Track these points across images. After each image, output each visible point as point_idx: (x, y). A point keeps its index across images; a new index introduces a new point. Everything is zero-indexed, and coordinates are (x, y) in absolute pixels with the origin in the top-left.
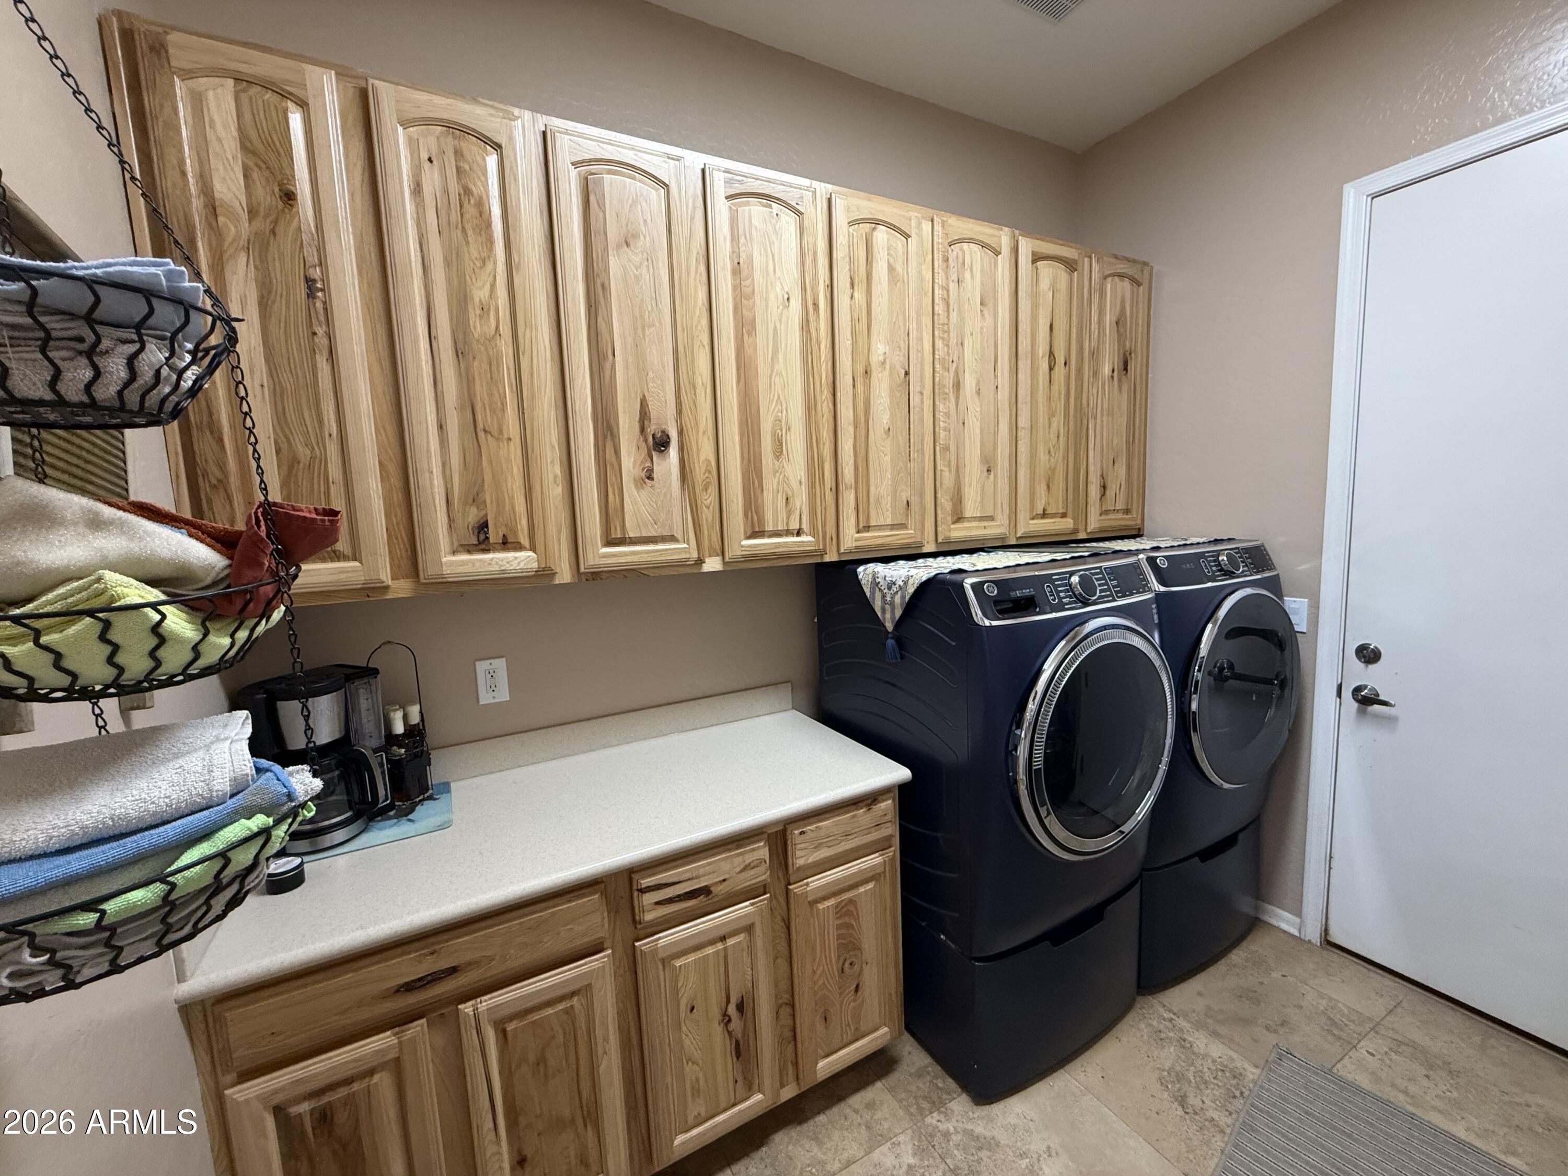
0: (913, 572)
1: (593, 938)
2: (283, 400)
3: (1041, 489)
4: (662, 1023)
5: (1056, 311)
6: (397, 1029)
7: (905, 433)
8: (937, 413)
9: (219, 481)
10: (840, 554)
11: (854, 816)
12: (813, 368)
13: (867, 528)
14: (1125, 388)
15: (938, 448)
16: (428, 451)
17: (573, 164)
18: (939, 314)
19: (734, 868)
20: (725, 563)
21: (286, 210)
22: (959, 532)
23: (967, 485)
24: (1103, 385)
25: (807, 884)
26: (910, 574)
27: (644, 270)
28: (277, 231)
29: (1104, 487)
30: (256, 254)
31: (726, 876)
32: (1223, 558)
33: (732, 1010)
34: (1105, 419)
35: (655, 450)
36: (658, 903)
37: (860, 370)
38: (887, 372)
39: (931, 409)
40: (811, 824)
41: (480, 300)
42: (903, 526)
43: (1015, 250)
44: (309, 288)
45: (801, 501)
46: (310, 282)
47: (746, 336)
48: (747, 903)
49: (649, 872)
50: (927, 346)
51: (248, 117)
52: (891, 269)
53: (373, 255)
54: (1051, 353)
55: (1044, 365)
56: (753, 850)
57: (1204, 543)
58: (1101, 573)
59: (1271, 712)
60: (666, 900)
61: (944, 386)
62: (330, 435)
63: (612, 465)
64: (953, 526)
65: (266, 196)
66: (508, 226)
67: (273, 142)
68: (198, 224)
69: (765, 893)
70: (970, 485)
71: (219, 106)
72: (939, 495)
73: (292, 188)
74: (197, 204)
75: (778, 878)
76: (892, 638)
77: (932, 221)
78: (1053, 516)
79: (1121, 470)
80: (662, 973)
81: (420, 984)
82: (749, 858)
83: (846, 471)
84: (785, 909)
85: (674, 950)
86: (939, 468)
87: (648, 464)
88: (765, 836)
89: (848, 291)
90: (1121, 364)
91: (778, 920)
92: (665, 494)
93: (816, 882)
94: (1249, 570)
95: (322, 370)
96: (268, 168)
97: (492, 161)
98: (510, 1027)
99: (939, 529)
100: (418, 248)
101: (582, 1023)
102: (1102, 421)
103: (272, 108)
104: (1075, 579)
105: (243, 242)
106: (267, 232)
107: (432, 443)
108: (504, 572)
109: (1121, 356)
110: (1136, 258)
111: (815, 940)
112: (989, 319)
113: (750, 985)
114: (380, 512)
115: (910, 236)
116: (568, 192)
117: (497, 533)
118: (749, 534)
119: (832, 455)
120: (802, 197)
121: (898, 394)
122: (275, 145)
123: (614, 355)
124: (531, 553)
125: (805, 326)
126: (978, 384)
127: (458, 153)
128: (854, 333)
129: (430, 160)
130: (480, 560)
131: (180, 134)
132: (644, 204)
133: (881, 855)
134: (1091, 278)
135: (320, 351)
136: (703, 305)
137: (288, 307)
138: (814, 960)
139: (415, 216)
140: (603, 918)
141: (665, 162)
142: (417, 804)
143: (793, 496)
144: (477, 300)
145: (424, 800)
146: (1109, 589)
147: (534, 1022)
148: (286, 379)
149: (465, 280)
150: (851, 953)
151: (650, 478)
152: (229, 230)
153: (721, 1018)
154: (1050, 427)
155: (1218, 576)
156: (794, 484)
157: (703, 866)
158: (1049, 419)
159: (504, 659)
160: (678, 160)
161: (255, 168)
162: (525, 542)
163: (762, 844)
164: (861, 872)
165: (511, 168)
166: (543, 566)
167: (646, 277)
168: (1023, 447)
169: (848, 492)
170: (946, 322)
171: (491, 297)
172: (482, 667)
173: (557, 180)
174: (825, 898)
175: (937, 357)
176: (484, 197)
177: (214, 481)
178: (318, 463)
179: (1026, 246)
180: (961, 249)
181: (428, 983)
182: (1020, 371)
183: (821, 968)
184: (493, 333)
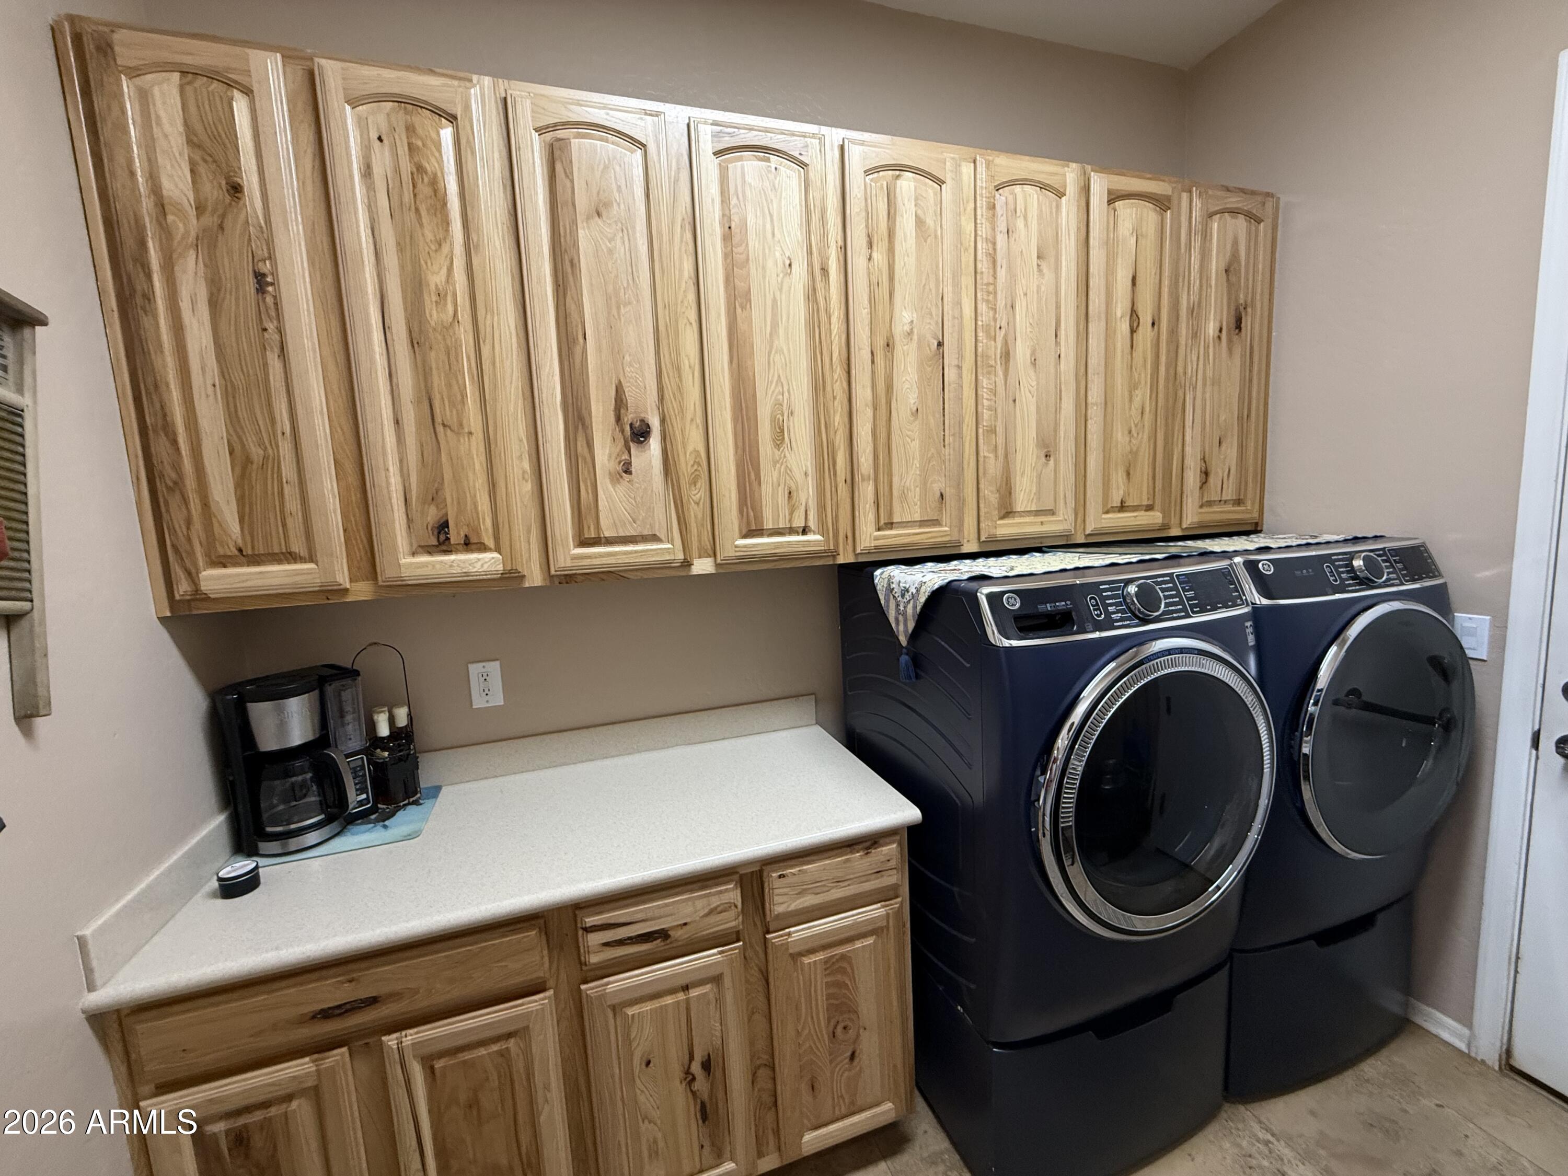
0: (930, 576)
1: (529, 977)
2: (234, 397)
3: (1118, 477)
4: (613, 1076)
5: (1141, 260)
6: (316, 1056)
7: (939, 416)
8: (979, 390)
9: (175, 483)
10: (857, 555)
11: (847, 861)
12: (820, 342)
13: (890, 525)
14: (1237, 351)
15: (980, 431)
16: (384, 447)
17: (536, 130)
18: (982, 273)
19: (696, 912)
20: (717, 565)
21: (233, 203)
22: (1007, 529)
23: (1018, 473)
24: (1207, 348)
25: (789, 934)
26: (924, 580)
27: (619, 241)
28: (225, 225)
29: (1206, 473)
30: (206, 252)
31: (688, 920)
32: (1358, 563)
33: (696, 1068)
34: (1208, 389)
35: (632, 440)
36: (607, 944)
37: (880, 342)
38: (914, 344)
39: (973, 385)
40: (792, 867)
41: (437, 285)
42: (936, 522)
43: (1086, 190)
44: (258, 282)
45: (807, 494)
46: (260, 277)
47: (739, 310)
48: (715, 951)
49: (598, 909)
50: (968, 311)
51: (193, 109)
52: (920, 222)
53: (325, 244)
54: (1134, 313)
55: (1124, 327)
56: (721, 892)
57: (1337, 542)
58: (1172, 581)
59: (1427, 765)
60: (615, 941)
61: (988, 357)
62: (283, 434)
63: (584, 459)
64: (999, 522)
65: (213, 191)
66: (465, 203)
67: (218, 133)
68: (148, 225)
69: (738, 941)
70: (1023, 474)
71: (164, 103)
72: (982, 486)
73: (239, 180)
74: (147, 205)
75: (755, 925)
76: (907, 654)
77: (975, 162)
78: (1135, 508)
79: (1231, 451)
80: (611, 1021)
81: (338, 1012)
82: (715, 902)
83: (862, 460)
84: (764, 961)
85: (627, 997)
86: (981, 454)
87: (625, 457)
88: (736, 877)
89: (865, 251)
90: (1233, 321)
91: (755, 972)
92: (645, 489)
93: (800, 933)
94: (1398, 578)
95: (274, 367)
96: (215, 161)
97: (447, 134)
98: (439, 1064)
99: (982, 525)
100: (370, 234)
101: (519, 1065)
102: (1204, 393)
103: (217, 99)
104: (1132, 589)
105: (191, 239)
106: (215, 228)
107: (388, 439)
108: (467, 574)
109: (1233, 313)
110: (1255, 188)
111: (800, 996)
112: (1048, 274)
113: (719, 1042)
114: (335, 512)
115: (944, 182)
116: (531, 161)
117: (458, 533)
118: (744, 532)
119: (847, 442)
120: (807, 146)
121: (929, 369)
122: (220, 136)
123: (585, 339)
124: (496, 555)
125: (811, 295)
126: (1033, 353)
127: (410, 129)
128: (872, 301)
129: (380, 139)
130: (442, 562)
131: (127, 132)
132: (617, 168)
133: (883, 907)
134: (1190, 217)
135: (272, 348)
136: (690, 278)
137: (237, 305)
138: (798, 1020)
139: (366, 201)
140: (542, 957)
141: (641, 119)
142: (399, 809)
143: (797, 490)
144: (433, 287)
145: (409, 804)
146: (1181, 602)
147: (465, 1062)
148: (238, 378)
149: (420, 265)
150: (846, 1016)
151: (628, 471)
152: (178, 229)
153: (683, 1075)
154: (1131, 400)
155: (1350, 585)
156: (799, 476)
157: (659, 907)
158: (1130, 392)
159: (498, 663)
160: (657, 116)
161: (201, 162)
162: (490, 543)
163: (732, 886)
164: (855, 924)
165: (468, 142)
166: (509, 568)
167: (621, 251)
168: (1095, 426)
169: (865, 483)
170: (991, 280)
171: (447, 281)
172: (475, 670)
173: (518, 149)
174: (812, 951)
175: (980, 323)
176: (439, 174)
177: (170, 484)
178: (271, 463)
179: (1099, 184)
180: (1012, 193)
181: (346, 1011)
182: (1090, 336)
183: (806, 1031)
184: (451, 320)
